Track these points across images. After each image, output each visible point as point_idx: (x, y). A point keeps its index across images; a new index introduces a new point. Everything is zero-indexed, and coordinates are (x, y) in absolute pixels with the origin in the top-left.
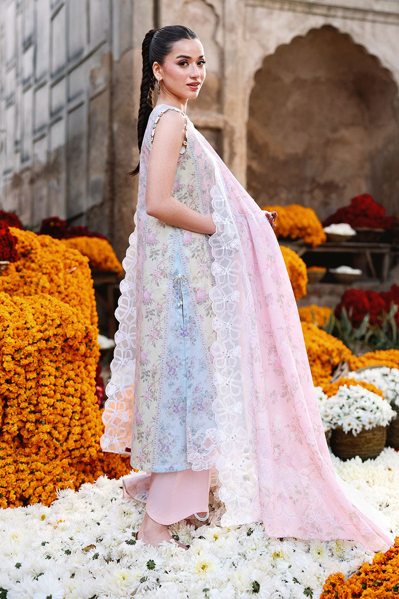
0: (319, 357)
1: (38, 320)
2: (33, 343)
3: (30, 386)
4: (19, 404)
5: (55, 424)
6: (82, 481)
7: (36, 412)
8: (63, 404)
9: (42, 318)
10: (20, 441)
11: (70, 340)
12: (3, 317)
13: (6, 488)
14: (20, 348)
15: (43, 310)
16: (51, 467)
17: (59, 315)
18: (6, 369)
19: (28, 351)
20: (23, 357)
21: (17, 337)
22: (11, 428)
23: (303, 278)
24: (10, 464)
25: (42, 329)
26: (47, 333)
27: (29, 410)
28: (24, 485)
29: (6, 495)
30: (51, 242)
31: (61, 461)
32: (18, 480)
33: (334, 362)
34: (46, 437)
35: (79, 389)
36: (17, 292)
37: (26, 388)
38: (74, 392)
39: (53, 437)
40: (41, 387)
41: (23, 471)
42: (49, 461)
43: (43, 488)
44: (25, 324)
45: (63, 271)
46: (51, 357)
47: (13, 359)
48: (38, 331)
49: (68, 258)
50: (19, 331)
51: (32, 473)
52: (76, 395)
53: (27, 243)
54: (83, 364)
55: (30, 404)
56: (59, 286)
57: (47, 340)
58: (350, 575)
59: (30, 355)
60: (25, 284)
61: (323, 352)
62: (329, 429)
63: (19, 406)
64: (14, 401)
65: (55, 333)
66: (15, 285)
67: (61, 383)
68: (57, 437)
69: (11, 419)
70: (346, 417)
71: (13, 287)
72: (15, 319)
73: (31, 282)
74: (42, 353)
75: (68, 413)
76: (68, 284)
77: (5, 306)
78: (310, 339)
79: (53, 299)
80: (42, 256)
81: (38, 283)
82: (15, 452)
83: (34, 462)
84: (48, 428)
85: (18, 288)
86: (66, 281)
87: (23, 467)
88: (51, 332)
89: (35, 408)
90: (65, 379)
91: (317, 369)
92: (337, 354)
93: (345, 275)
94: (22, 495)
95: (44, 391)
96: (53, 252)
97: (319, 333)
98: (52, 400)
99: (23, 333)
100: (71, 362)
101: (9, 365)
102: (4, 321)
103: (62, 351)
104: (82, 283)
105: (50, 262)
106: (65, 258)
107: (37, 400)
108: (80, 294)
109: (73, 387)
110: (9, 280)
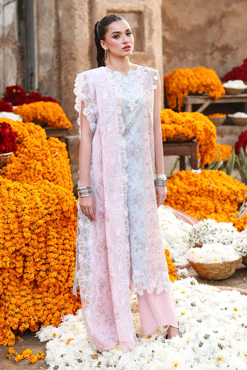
0: (228, 197)
1: (43, 200)
2: (42, 218)
3: (41, 247)
4: (34, 260)
5: (59, 271)
6: (77, 308)
7: (46, 264)
8: (63, 256)
9: (46, 199)
10: (35, 284)
11: (65, 213)
12: (21, 201)
13: (28, 316)
14: (34, 222)
15: (46, 193)
16: (57, 300)
17: (56, 195)
18: (26, 237)
19: (39, 224)
20: (36, 228)
21: (31, 215)
22: (29, 276)
23: (214, 136)
24: (29, 300)
25: (47, 207)
26: (50, 209)
27: (41, 263)
28: (39, 314)
29: (28, 321)
30: (35, 129)
31: (63, 295)
32: (36, 310)
33: (240, 200)
34: (54, 281)
35: (73, 245)
36: (21, 175)
37: (38, 248)
38: (69, 247)
39: (58, 280)
40: (48, 247)
41: (38, 304)
42: (56, 296)
43: (52, 315)
44: (36, 205)
45: (50, 156)
46: (54, 226)
47: (29, 229)
48: (44, 209)
49: (53, 147)
50: (32, 210)
51: (44, 305)
52: (71, 249)
53: (20, 133)
54: (73, 227)
55: (41, 259)
56: (48, 169)
57: (50, 214)
59: (40, 226)
60: (26, 169)
61: (232, 193)
62: (241, 257)
63: (34, 261)
64: (31, 257)
65: (56, 209)
66: (18, 169)
67: (61, 242)
68: (61, 280)
69: (29, 270)
71: (17, 171)
72: (29, 202)
73: (30, 168)
74: (47, 223)
75: (67, 262)
76: (55, 165)
77: (20, 192)
78: (221, 183)
79: (50, 183)
80: (31, 142)
81: (35, 168)
82: (32, 292)
83: (46, 297)
84: (55, 274)
85: (21, 172)
86: (53, 164)
87: (39, 301)
88: (53, 208)
89: (45, 261)
90: (63, 239)
91: (228, 206)
92: (241, 194)
93: (240, 119)
94: (39, 321)
95: (51, 249)
96: (37, 137)
97: (227, 179)
98: (57, 255)
99: (35, 211)
100: (65, 227)
101: (27, 234)
102: (22, 205)
103: (60, 221)
104: (63, 163)
105: (41, 151)
106: (50, 146)
107: (46, 256)
108: (62, 171)
109: (69, 244)
110: (14, 167)
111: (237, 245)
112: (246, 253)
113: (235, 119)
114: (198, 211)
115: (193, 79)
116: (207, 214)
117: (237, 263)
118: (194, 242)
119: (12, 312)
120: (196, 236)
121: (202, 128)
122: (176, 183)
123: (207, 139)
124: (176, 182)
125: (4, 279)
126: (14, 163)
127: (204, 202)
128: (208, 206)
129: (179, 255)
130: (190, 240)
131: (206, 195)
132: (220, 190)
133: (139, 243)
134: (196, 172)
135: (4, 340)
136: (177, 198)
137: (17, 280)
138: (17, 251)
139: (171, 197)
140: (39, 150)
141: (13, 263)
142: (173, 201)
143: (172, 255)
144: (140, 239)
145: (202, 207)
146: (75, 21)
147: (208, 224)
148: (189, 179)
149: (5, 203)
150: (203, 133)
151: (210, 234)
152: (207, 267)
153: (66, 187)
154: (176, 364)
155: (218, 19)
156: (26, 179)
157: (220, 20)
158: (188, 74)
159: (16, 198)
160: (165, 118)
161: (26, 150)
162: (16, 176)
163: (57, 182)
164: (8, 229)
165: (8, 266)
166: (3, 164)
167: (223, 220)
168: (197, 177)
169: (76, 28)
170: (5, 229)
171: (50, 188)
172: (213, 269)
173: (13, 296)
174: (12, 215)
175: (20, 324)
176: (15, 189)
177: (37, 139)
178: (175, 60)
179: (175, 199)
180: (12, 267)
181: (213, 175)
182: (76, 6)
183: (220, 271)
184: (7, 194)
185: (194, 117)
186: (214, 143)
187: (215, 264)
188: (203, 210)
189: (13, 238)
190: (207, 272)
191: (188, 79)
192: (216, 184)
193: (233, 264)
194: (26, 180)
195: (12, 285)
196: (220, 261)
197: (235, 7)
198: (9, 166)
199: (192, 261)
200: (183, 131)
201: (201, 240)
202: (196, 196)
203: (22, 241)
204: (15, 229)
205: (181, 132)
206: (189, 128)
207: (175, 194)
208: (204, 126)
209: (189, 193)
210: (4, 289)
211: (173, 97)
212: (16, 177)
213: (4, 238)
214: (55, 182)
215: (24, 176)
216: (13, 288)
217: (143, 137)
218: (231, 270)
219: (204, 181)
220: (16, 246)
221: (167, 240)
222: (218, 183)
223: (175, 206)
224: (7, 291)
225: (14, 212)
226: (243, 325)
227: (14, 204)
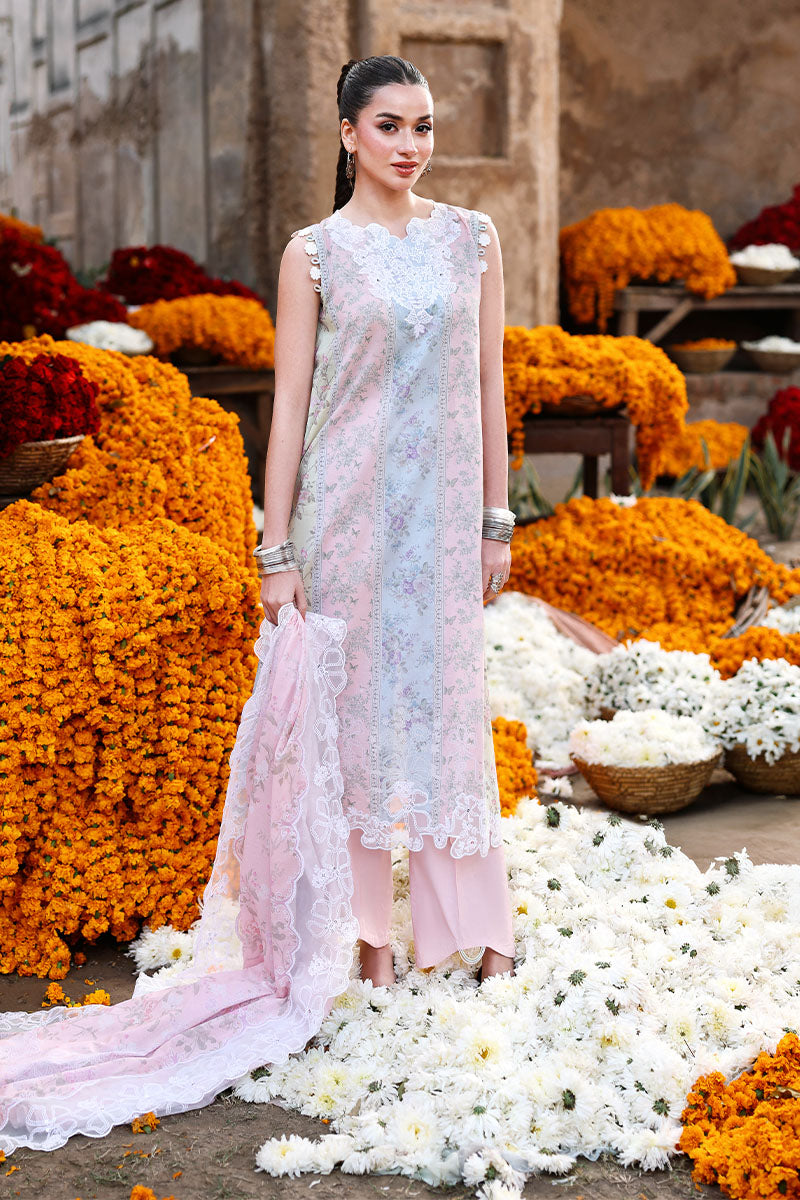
0: (707, 579)
1: (155, 578)
2: (149, 625)
3: (144, 708)
4: (125, 743)
5: (192, 775)
7: (157, 756)
8: (206, 736)
9: (163, 574)
10: (128, 811)
11: (215, 614)
12: (91, 579)
13: (105, 899)
14: (124, 639)
15: (163, 557)
16: (187, 857)
17: (193, 564)
18: (101, 680)
19: (140, 643)
20: (131, 654)
21: (118, 617)
22: (111, 789)
23: (679, 403)
24: (111, 855)
25: (163, 597)
26: (173, 604)
27: (143, 752)
28: (139, 893)
29: (107, 912)
30: (157, 373)
31: (204, 844)
32: (127, 884)
33: (740, 588)
34: (176, 803)
35: (234, 705)
36: (104, 501)
37: (136, 711)
38: (225, 711)
39: (189, 801)
40: (164, 708)
41: (135, 867)
42: (183, 845)
43: (174, 897)
44: (132, 589)
45: (190, 450)
46: (182, 649)
47: (112, 658)
48: (156, 602)
49: (198, 422)
50: (122, 605)
51: (152, 869)
52: (228, 717)
53: (112, 383)
54: (239, 654)
55: (144, 741)
56: (183, 485)
57: (174, 618)
58: (736, 1074)
59: (143, 650)
60: (119, 484)
61: (717, 567)
62: (720, 751)
63: (125, 745)
64: (116, 737)
65: (189, 603)
66: (98, 486)
67: (202, 696)
68: (196, 801)
69: (111, 771)
70: (754, 726)
71: (94, 491)
72: (113, 581)
73: (131, 481)
74: (165, 642)
75: (216, 753)
76: (202, 477)
77: (91, 553)
78: (690, 537)
79: (180, 529)
80: (144, 408)
81: (145, 482)
82: (119, 832)
83: (156, 848)
84: (179, 785)
85: (104, 492)
86: (197, 472)
87: (136, 859)
88: (181, 601)
89: (155, 749)
90: (207, 688)
91: (704, 605)
92: (745, 571)
93: (776, 355)
94: (136, 912)
95: (171, 715)
96: (163, 396)
97: (709, 524)
98: (187, 732)
99: (129, 608)
100: (217, 653)
101: (105, 671)
102: (93, 587)
103: (202, 635)
104: (227, 470)
105: (164, 434)
106: (193, 421)
107: (158, 733)
108: (224, 494)
109: (223, 702)
110: (86, 477)
111: (710, 718)
112: (734, 742)
113: (763, 354)
114: (619, 616)
115: (645, 240)
116: (644, 624)
117: (706, 769)
118: (597, 704)
119: (60, 885)
120: (604, 688)
121: (646, 379)
122: (562, 532)
123: (658, 409)
124: (564, 529)
125: (42, 795)
126: (87, 467)
127: (637, 591)
128: (649, 601)
129: (555, 739)
130: (587, 700)
131: (645, 571)
132: (684, 558)
133: (415, 705)
134: (621, 504)
135: (39, 961)
136: (562, 576)
137: (78, 798)
138: (76, 717)
139: (545, 573)
140: (159, 432)
141: (67, 750)
142: (550, 585)
143: (535, 739)
144: (418, 694)
145: (631, 603)
146: (307, 65)
147: (638, 654)
148: (601, 522)
149: (45, 583)
150: (647, 392)
151: (642, 682)
152: (622, 777)
153: (234, 539)
154: (486, 1051)
155: (726, 64)
156: (117, 513)
157: (735, 69)
158: (629, 224)
159: (78, 568)
160: (541, 352)
161: (127, 430)
162: (92, 505)
163: (207, 523)
164: (53, 655)
165: (50, 758)
166: (56, 469)
167: (688, 645)
168: (623, 517)
169: (310, 86)
170: (44, 655)
171: (176, 541)
172: (637, 783)
173: (66, 841)
174: (63, 618)
175: (83, 920)
176: (77, 544)
177: (162, 401)
178: (598, 183)
179: (556, 577)
180: (64, 760)
181: (670, 514)
182: (312, 23)
183: (657, 788)
184: (53, 556)
185: (625, 351)
186: (677, 421)
187: (645, 769)
188: (632, 613)
189: (65, 681)
190: (623, 790)
191: (630, 238)
192: (675, 539)
193: (695, 771)
194: (116, 517)
195: (64, 812)
196: (659, 762)
197: (779, 29)
198: (72, 473)
199: (581, 758)
200: (589, 388)
201: (616, 700)
202: (617, 571)
203: (91, 691)
204: (70, 656)
205: (583, 388)
206: (608, 378)
207: (557, 563)
208: (651, 374)
209: (596, 563)
210: (43, 822)
211: (584, 289)
212: (91, 508)
213: (41, 682)
214: (202, 524)
215: (113, 504)
216: (67, 819)
217: (444, 406)
218: (689, 789)
219: (640, 529)
220: (74, 704)
221: (525, 694)
222: (681, 536)
223: (557, 599)
224: (50, 828)
225: (70, 607)
226: (685, 948)
227: (70, 586)
